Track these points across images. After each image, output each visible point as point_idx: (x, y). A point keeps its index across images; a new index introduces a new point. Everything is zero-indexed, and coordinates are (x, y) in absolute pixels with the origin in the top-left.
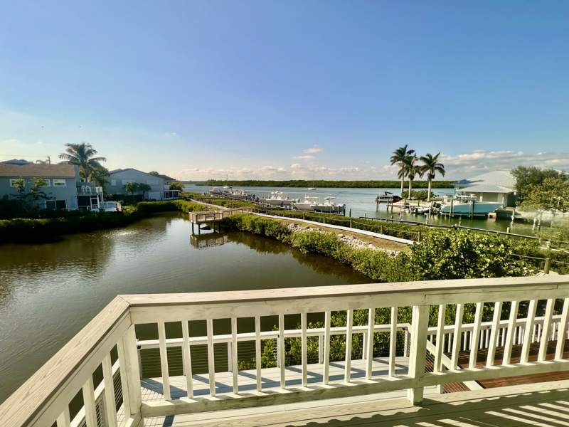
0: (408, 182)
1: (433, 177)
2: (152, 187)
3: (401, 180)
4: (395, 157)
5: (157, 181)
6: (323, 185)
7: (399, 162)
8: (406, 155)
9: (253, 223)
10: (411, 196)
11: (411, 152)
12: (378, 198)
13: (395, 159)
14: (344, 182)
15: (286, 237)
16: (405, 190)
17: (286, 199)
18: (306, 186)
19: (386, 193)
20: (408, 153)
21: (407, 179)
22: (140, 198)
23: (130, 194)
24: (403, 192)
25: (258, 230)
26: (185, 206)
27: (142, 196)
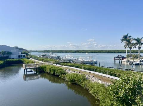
0: (129, 50)
1: (141, 48)
2: (12, 53)
3: (126, 49)
4: (123, 39)
5: (15, 50)
6: (93, 52)
7: (125, 41)
8: (128, 38)
9: (50, 69)
10: (131, 56)
11: (130, 37)
12: (115, 58)
13: (123, 40)
14: (103, 51)
15: (63, 76)
16: (128, 54)
17: (72, 58)
18: (86, 53)
19: (118, 55)
20: (129, 37)
21: (129, 49)
22: (7, 58)
23: (3, 56)
24: (127, 55)
25: (52, 72)
26: (26, 61)
27: (8, 57)
